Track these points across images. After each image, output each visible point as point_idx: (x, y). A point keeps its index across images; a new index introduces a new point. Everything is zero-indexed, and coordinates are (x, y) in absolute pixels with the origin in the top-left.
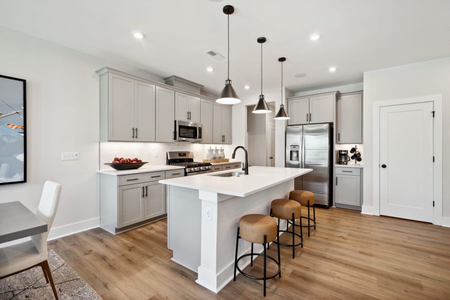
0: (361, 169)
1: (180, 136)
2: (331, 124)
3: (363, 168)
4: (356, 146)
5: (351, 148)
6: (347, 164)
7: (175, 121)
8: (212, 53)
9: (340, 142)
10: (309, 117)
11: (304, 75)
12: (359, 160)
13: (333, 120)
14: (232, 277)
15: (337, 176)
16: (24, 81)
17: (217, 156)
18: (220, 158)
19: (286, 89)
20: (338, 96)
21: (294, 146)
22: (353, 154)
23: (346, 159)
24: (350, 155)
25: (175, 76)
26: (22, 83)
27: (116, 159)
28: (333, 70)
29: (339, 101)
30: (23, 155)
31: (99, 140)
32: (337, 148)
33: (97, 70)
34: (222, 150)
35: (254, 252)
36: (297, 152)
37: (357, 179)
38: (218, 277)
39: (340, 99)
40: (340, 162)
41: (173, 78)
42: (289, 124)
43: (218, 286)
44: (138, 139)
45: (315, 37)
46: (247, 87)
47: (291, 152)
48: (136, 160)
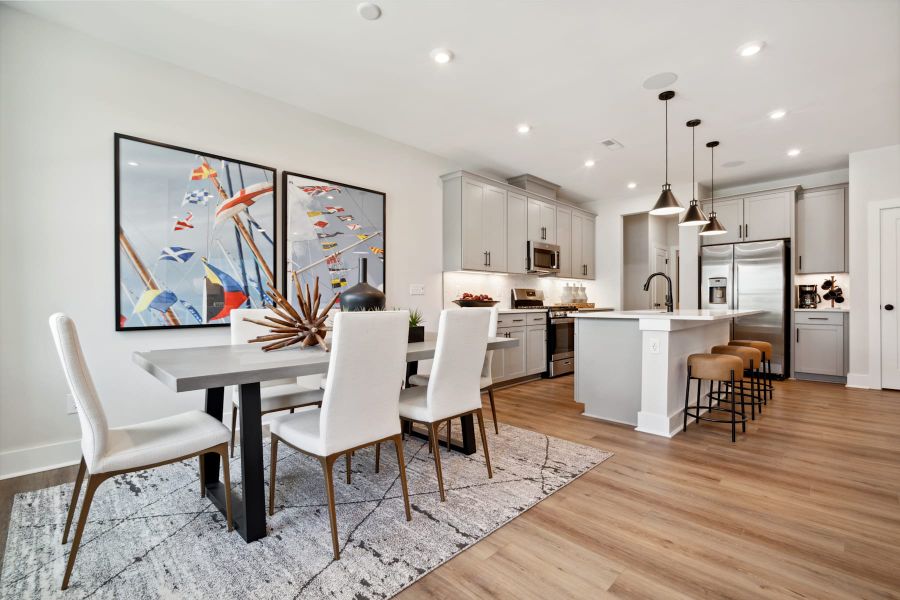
0: (846, 314)
1: (535, 265)
2: (787, 241)
3: (848, 313)
4: (833, 277)
5: (824, 281)
6: (815, 307)
7: (528, 243)
8: (609, 143)
9: (802, 271)
10: (744, 230)
11: (740, 163)
12: (840, 300)
13: (789, 233)
14: (682, 427)
15: (797, 327)
16: (384, 195)
17: (577, 298)
18: (581, 301)
19: (700, 185)
20: (799, 193)
21: (718, 279)
22: (827, 291)
23: (813, 299)
24: (822, 292)
25: (528, 175)
26: (381, 197)
27: (466, 295)
28: (794, 153)
29: (800, 202)
30: (382, 286)
31: (442, 270)
32: (797, 281)
33: (441, 174)
34: (583, 289)
35: (701, 405)
36: (723, 289)
37: (836, 330)
38: (671, 420)
39: (803, 199)
40: (802, 305)
41: (526, 178)
42: (705, 243)
43: (670, 431)
44: (492, 268)
45: (778, 115)
46: (632, 186)
47: (711, 289)
48: (487, 297)
